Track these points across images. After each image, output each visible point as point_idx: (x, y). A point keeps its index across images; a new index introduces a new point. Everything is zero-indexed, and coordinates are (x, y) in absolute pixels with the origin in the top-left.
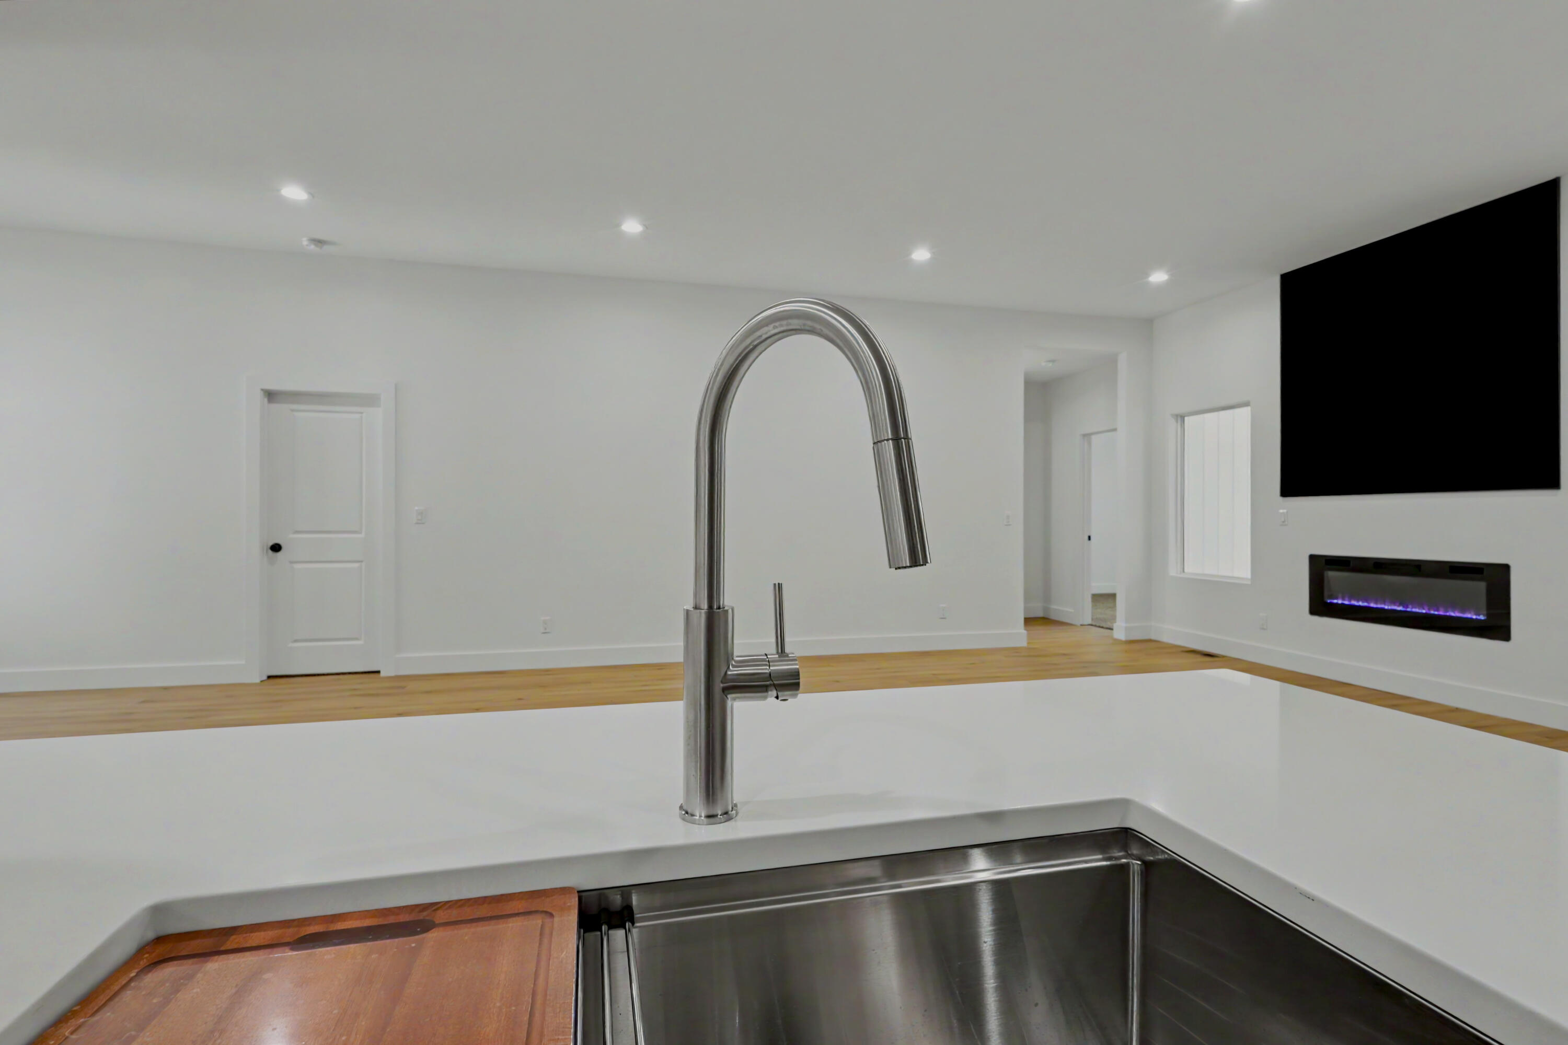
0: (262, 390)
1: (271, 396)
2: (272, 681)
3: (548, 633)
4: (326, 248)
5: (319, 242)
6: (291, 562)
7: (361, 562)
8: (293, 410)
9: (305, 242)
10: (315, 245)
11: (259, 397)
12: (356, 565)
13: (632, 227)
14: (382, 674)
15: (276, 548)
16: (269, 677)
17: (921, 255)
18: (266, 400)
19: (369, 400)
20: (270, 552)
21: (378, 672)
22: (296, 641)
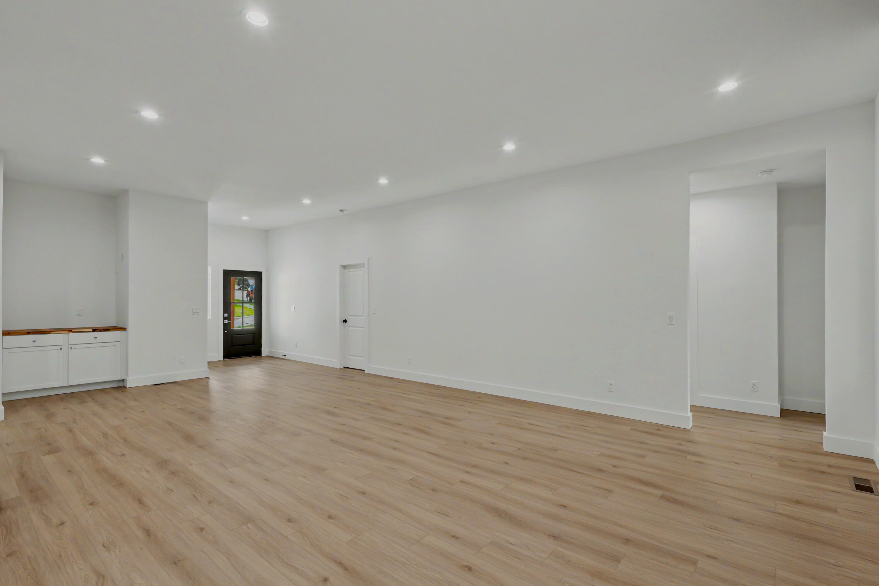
0: (341, 265)
1: (344, 267)
2: (344, 369)
3: (410, 364)
4: (345, 212)
6: (349, 327)
8: (350, 271)
9: (338, 212)
11: (340, 267)
12: (362, 329)
13: (383, 181)
14: (366, 372)
15: (345, 321)
16: (345, 367)
17: (509, 147)
18: (342, 269)
19: (362, 265)
20: (343, 323)
21: (364, 370)
22: (350, 355)
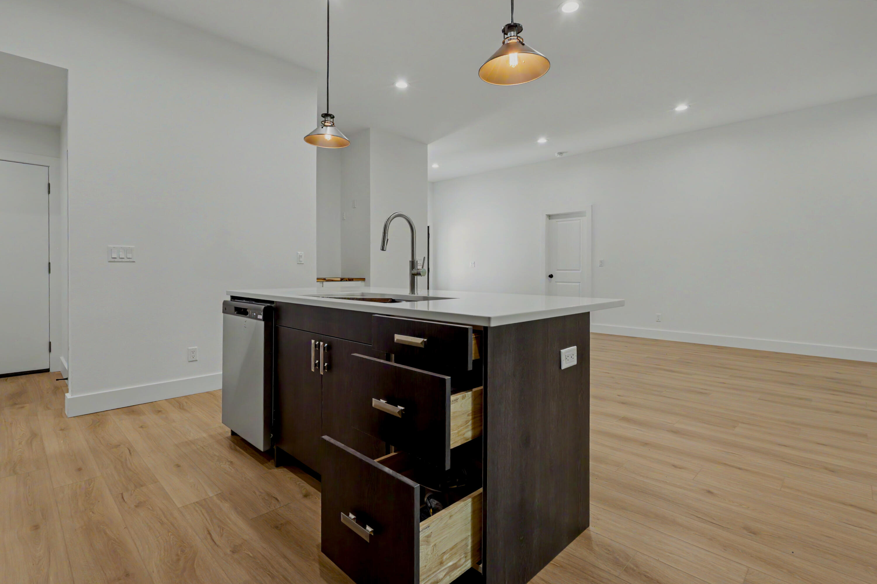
0: (546, 215)
1: (550, 217)
3: (660, 322)
4: (564, 154)
5: (561, 153)
6: (556, 282)
7: (580, 283)
8: (559, 221)
9: (556, 155)
10: (560, 155)
11: (545, 217)
12: (578, 284)
15: (551, 276)
18: (548, 219)
19: (581, 214)
20: (549, 278)
